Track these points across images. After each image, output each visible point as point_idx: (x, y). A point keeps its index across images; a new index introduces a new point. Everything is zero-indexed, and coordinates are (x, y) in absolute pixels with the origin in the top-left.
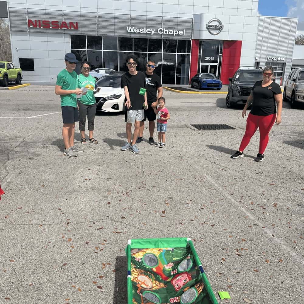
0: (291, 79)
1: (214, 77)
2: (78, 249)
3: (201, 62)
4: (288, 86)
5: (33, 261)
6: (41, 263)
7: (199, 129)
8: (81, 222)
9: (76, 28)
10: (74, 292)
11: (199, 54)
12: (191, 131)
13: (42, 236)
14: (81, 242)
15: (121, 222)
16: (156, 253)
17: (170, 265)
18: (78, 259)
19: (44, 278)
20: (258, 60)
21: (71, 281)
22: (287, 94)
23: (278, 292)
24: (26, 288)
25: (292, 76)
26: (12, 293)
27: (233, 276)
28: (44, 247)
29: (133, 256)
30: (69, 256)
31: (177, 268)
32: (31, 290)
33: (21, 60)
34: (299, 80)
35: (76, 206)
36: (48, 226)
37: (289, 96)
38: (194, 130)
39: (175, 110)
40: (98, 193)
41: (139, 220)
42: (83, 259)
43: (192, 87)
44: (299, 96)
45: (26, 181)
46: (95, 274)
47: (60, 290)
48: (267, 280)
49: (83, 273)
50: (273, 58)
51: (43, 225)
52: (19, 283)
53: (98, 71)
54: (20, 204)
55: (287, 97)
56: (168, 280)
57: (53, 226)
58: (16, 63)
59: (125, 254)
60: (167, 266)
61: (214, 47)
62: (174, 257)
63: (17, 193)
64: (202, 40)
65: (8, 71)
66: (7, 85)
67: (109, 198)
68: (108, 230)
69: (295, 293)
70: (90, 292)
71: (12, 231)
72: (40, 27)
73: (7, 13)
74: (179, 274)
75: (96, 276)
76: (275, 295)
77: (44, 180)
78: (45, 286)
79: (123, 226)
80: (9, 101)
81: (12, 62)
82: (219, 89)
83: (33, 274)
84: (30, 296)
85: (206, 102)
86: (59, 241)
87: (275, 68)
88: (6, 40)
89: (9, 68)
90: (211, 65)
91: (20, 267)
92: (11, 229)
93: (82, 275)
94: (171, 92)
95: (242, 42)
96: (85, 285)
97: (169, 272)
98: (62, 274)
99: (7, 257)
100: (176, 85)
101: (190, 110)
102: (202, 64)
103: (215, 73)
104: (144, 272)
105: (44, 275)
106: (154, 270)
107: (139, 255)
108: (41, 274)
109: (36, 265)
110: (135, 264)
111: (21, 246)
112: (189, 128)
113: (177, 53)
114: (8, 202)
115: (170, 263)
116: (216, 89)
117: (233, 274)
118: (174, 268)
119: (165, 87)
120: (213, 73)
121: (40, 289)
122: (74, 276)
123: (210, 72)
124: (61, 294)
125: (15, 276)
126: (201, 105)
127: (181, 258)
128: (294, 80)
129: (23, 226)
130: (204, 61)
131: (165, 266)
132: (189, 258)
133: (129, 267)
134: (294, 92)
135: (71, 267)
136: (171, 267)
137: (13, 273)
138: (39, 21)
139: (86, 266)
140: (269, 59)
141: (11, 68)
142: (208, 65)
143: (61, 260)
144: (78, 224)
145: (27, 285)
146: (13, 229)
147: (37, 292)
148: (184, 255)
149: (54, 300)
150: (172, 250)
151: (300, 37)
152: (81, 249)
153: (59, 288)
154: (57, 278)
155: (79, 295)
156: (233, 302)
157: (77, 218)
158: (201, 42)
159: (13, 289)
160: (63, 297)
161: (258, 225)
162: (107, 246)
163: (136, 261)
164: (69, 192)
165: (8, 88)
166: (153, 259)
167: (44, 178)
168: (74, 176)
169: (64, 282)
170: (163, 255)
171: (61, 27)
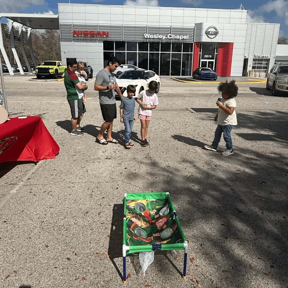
0: (273, 72)
1: (211, 71)
2: (97, 202)
3: (202, 59)
4: (270, 77)
5: (65, 208)
6: (71, 211)
7: (197, 112)
8: (101, 182)
9: (107, 35)
10: (92, 233)
11: (199, 53)
12: (190, 113)
13: (73, 191)
14: (100, 197)
15: (129, 184)
16: (144, 202)
17: (154, 211)
18: (97, 209)
19: (72, 222)
20: (247, 57)
21: (90, 225)
22: (269, 84)
23: (244, 243)
24: (59, 228)
25: (274, 69)
26: (50, 231)
27: (210, 228)
28: (74, 199)
29: (128, 204)
30: (90, 206)
31: (159, 213)
32: (62, 230)
33: (67, 59)
34: (279, 73)
35: (98, 169)
36: (78, 183)
37: (271, 86)
38: (193, 112)
39: (179, 96)
40: (115, 161)
41: (143, 183)
42: (100, 209)
43: (194, 78)
44: (278, 86)
45: (65, 150)
46: (108, 221)
47: (82, 231)
48: (236, 233)
49: (99, 220)
50: (259, 56)
51: (75, 183)
52: (55, 224)
53: (122, 67)
54: (60, 166)
55: (270, 86)
56: (153, 222)
57: (81, 184)
58: (64, 62)
59: (122, 203)
60: (152, 211)
61: (212, 48)
62: (157, 206)
63: (58, 159)
64: (202, 43)
65: (58, 68)
66: (57, 78)
67: (122, 165)
68: (120, 189)
69: (257, 244)
70: (103, 234)
71: (53, 186)
72: (81, 35)
73: (59, 26)
74: (160, 217)
75: (108, 223)
76: (241, 245)
77: (77, 149)
78: (73, 227)
79: (131, 187)
80: (57, 89)
81: (61, 61)
82: (215, 80)
83: (65, 218)
84: (61, 234)
85: (204, 90)
86: (84, 195)
87: (261, 63)
88: (58, 44)
89: (59, 66)
90: (209, 62)
91: (56, 212)
92: (52, 185)
93: (99, 221)
94: (177, 82)
95: (234, 43)
96: (100, 228)
97: (153, 216)
98: (85, 219)
99: (48, 205)
100: (181, 77)
101: (191, 97)
102: (202, 60)
103: (212, 67)
104: (135, 216)
105: (72, 219)
106: (143, 214)
107: (132, 204)
108: (70, 218)
109: (67, 211)
110: (129, 210)
111: (58, 197)
112: (189, 111)
113: (182, 53)
114: (52, 165)
115: (154, 210)
116: (213, 80)
117: (210, 227)
118: (156, 214)
119: (172, 78)
120: (211, 67)
121: (68, 229)
122: (93, 221)
123: (208, 67)
124: (83, 234)
125: (53, 219)
126: (200, 93)
127: (162, 206)
128: (275, 74)
129: (61, 183)
130: (203, 58)
131: (151, 211)
132: (167, 206)
133: (125, 212)
134: (274, 83)
135: (92, 214)
136: (155, 212)
137: (51, 216)
138: (81, 31)
139: (102, 214)
140: (256, 56)
141: (60, 66)
142: (207, 62)
143: (85, 209)
144: (98, 183)
145: (60, 226)
146: (54, 185)
147: (66, 231)
148: (164, 204)
149: (77, 238)
150: (155, 201)
151: (282, 38)
152: (99, 201)
153: (82, 229)
154: (80, 222)
155: (95, 235)
156: (207, 248)
157: (99, 179)
158: (201, 44)
159: (50, 228)
160: (84, 236)
161: (234, 189)
162: (118, 200)
163: (130, 208)
164: (94, 159)
165: (58, 80)
166: (142, 207)
167: (77, 148)
168: (99, 147)
169: (85, 225)
170: (149, 204)
171: (97, 35)
